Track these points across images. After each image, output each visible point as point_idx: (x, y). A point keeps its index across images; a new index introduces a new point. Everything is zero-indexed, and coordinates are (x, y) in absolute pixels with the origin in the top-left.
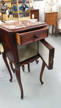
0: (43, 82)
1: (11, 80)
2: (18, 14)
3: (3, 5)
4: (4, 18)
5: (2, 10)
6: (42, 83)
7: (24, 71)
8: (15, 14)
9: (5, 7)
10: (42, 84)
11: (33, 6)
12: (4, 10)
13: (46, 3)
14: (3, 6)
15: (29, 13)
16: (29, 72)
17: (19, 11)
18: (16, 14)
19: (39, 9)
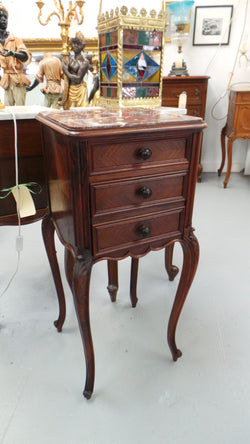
0: (178, 348)
1: (59, 324)
2: (116, 85)
3: (78, 53)
4: (72, 98)
5: (71, 69)
6: (176, 354)
7: (113, 299)
8: (107, 85)
9: (82, 59)
10: (175, 359)
11: (187, 65)
12: (76, 73)
13: (240, 54)
14: (75, 57)
15: (158, 85)
16: (134, 305)
17: (122, 76)
18: (111, 85)
19: (208, 75)
